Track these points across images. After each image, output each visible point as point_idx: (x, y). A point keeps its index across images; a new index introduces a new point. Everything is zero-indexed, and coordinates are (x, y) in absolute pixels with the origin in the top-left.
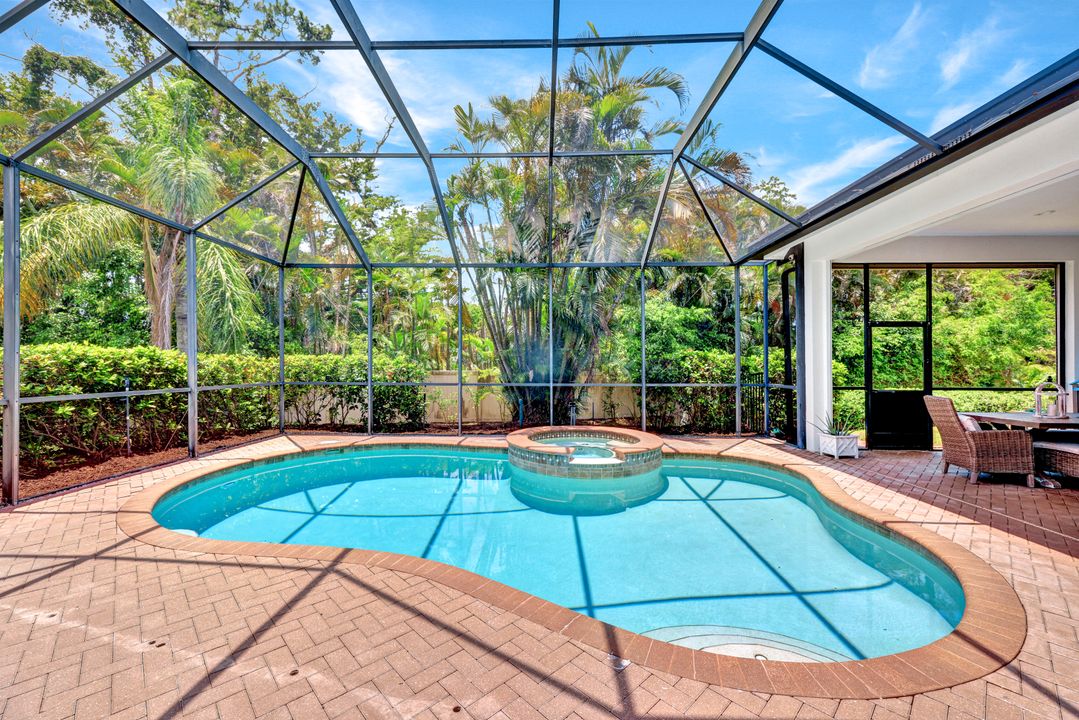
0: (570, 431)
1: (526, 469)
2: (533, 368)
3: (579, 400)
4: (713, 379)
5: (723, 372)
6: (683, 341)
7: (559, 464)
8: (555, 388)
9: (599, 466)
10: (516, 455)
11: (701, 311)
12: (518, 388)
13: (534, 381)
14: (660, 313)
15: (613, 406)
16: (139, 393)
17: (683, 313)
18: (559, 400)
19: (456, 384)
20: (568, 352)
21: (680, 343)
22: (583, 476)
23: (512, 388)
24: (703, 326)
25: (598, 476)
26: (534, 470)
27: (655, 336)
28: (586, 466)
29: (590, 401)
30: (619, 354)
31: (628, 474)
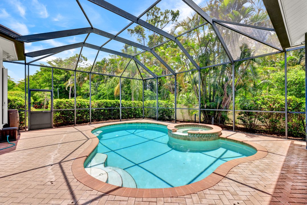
7: (171, 133)
9: (179, 135)
13: (206, 108)
16: (114, 108)
22: (175, 138)
31: (189, 140)
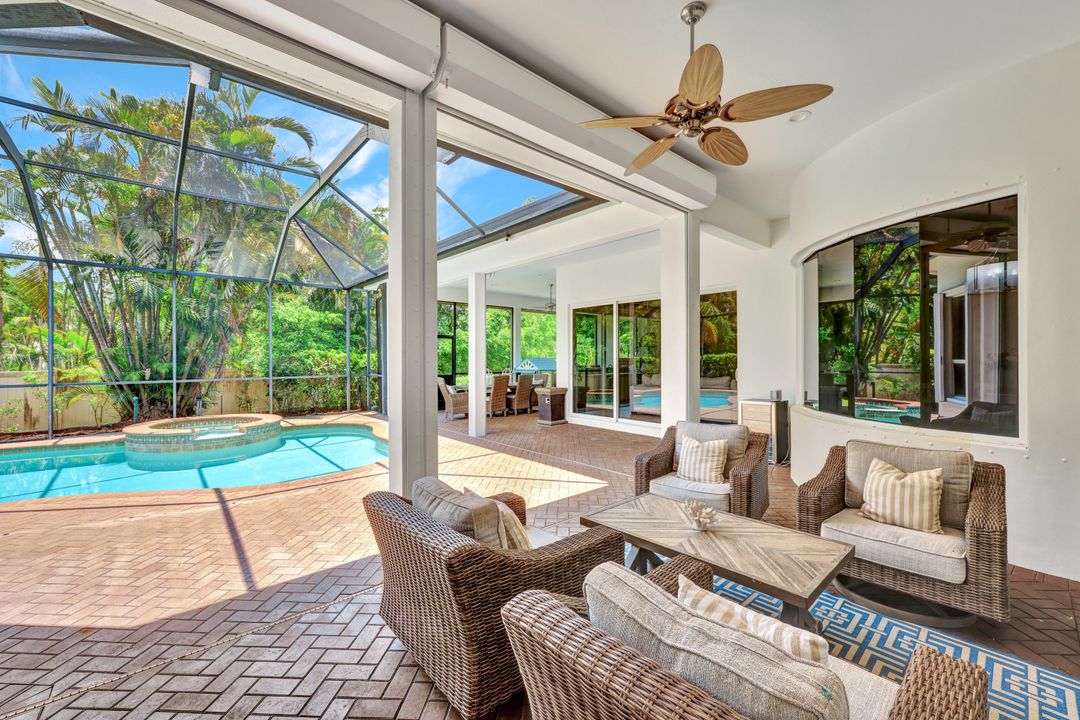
0: (196, 421)
1: (149, 451)
2: (150, 365)
3: (207, 395)
4: (330, 372)
5: (338, 366)
6: (319, 340)
7: (185, 442)
8: (178, 385)
9: (222, 439)
10: (136, 442)
11: (333, 315)
12: (130, 386)
13: (151, 378)
14: (296, 315)
15: (248, 402)
17: (316, 316)
18: (183, 397)
19: (45, 385)
20: (193, 351)
21: (316, 341)
22: (208, 448)
23: (121, 387)
24: (339, 329)
25: (223, 446)
26: (158, 451)
27: (293, 335)
28: (211, 440)
29: (218, 395)
30: (255, 352)
31: (248, 442)
